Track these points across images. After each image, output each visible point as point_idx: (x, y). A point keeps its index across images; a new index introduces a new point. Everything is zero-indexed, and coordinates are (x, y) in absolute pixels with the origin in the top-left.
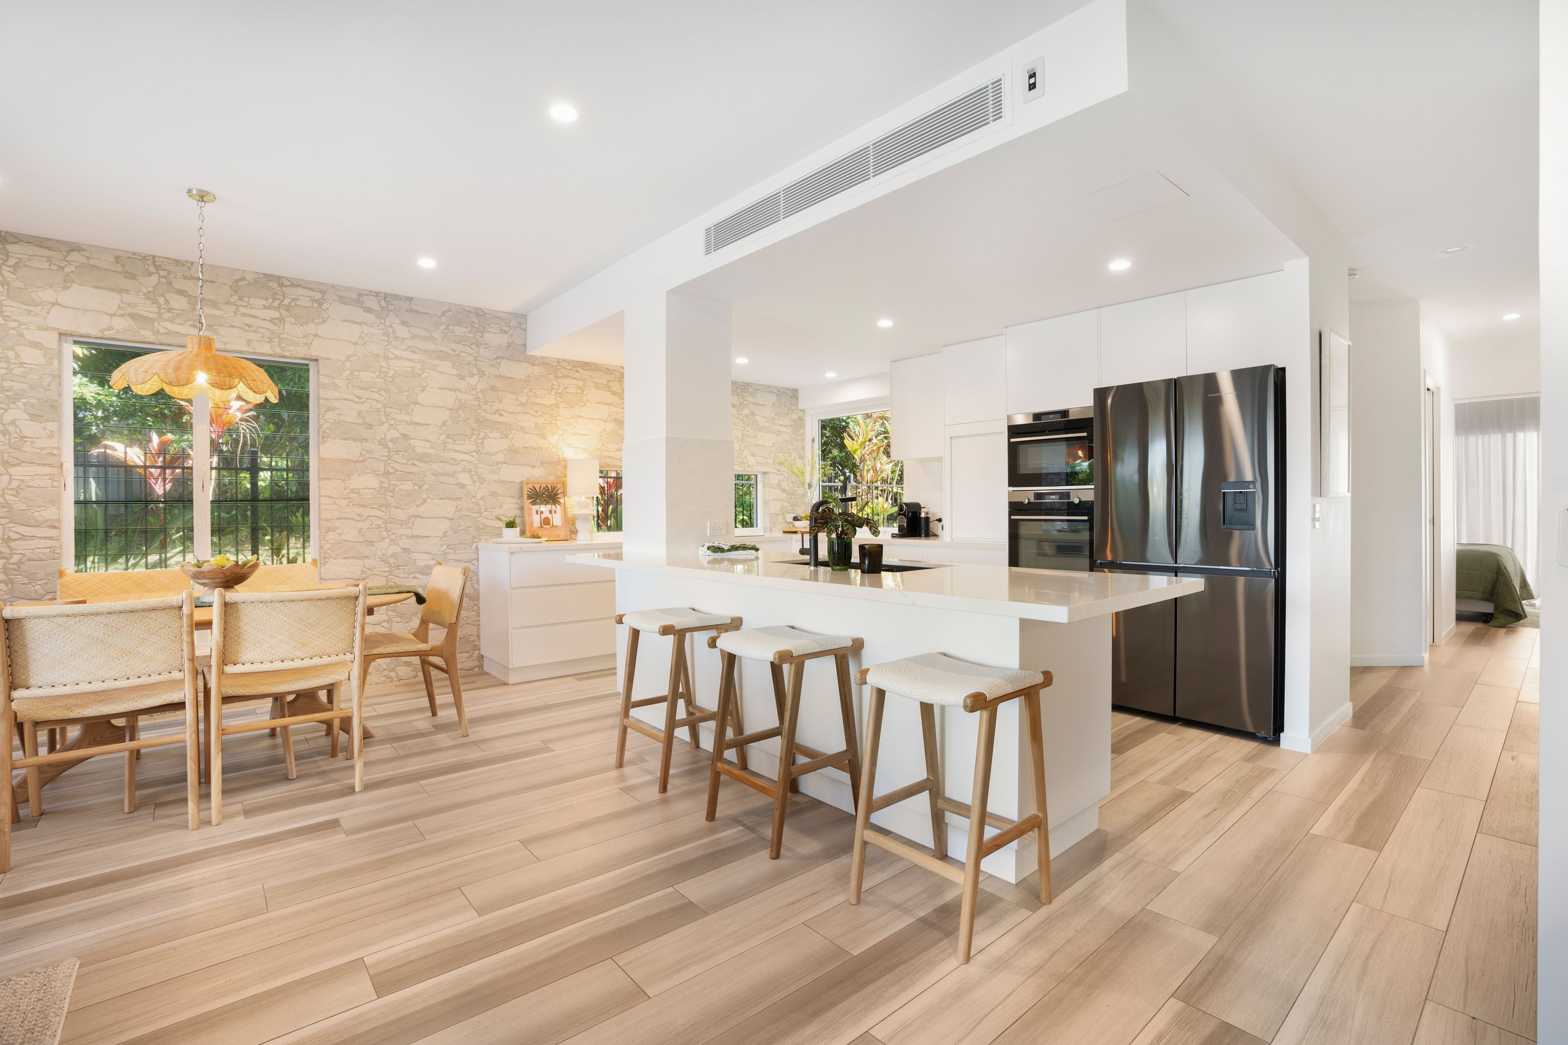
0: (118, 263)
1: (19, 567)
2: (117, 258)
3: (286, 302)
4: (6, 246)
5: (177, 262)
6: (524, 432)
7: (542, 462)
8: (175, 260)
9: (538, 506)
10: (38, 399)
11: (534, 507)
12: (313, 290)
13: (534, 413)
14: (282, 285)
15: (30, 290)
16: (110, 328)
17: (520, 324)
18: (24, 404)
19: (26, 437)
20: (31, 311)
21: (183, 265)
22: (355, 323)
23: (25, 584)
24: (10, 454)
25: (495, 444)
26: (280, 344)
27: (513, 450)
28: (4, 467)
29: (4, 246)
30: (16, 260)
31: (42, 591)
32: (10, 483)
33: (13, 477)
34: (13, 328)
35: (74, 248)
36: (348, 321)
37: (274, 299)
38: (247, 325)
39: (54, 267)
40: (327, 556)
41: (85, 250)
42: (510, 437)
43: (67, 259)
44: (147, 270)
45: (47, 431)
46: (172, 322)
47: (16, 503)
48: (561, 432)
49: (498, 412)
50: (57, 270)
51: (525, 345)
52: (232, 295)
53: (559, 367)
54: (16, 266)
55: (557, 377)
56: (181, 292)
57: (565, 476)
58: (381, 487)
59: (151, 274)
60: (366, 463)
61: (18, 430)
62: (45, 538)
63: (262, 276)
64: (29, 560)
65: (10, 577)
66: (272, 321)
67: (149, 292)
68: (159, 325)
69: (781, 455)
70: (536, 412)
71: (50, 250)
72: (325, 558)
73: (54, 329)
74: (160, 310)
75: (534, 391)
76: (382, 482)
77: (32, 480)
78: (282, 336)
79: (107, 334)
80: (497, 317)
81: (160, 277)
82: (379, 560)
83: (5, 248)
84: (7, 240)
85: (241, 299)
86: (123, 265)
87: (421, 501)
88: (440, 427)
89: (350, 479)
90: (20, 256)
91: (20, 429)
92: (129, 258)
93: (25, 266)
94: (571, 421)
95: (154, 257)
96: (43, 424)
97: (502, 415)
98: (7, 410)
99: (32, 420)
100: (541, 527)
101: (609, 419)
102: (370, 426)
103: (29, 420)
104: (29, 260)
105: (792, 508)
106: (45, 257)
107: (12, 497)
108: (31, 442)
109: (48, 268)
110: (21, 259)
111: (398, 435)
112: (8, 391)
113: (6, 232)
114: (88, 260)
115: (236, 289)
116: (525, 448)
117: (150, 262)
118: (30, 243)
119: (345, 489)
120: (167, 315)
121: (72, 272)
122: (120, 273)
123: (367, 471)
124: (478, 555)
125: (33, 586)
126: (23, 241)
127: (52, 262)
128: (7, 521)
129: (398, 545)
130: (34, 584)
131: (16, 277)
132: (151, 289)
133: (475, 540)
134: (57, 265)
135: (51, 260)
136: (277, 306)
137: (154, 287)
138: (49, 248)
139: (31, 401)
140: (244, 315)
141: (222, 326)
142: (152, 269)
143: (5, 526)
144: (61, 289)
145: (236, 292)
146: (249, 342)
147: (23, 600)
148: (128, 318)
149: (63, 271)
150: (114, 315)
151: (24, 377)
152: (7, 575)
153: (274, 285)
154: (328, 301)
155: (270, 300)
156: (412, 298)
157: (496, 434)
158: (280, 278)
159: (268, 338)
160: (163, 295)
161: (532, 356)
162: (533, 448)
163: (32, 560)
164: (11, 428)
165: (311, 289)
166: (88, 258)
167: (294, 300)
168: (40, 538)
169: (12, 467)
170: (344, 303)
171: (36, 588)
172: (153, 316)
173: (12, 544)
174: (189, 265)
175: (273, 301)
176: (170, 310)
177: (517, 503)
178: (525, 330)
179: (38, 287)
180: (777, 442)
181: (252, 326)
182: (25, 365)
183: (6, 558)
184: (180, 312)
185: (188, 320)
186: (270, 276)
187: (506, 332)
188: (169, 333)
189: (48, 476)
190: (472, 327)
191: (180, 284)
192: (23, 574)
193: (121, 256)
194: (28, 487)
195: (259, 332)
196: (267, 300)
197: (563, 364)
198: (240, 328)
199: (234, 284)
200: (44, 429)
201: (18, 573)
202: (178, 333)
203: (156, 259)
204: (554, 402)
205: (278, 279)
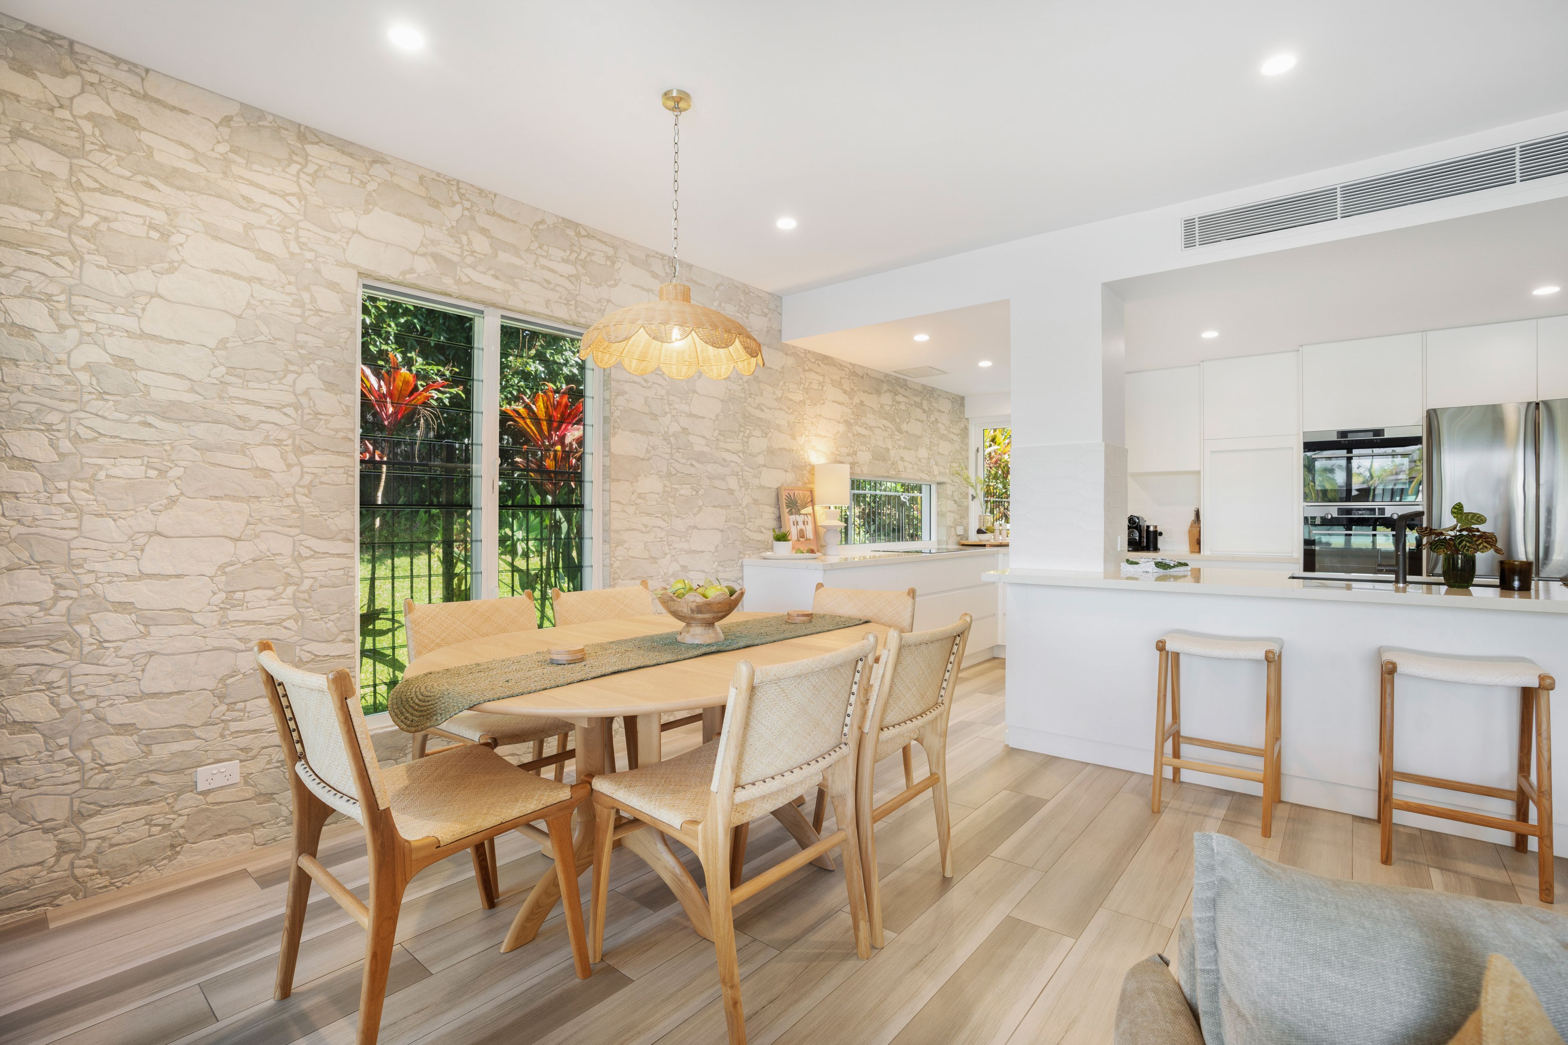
0: (421, 184)
1: (310, 597)
2: (422, 178)
3: (582, 256)
4: (305, 146)
5: (481, 191)
6: (780, 431)
7: (793, 466)
8: (479, 189)
9: (794, 516)
10: (334, 361)
11: (791, 517)
12: (606, 245)
13: (787, 410)
14: (578, 234)
15: (330, 210)
16: (412, 271)
17: (777, 307)
18: (319, 368)
19: (321, 414)
20: (329, 239)
21: (487, 196)
22: (643, 289)
23: (317, 620)
24: (303, 437)
25: (758, 444)
26: (576, 308)
27: (771, 451)
28: (295, 454)
29: (303, 146)
30: (315, 167)
31: (335, 630)
32: (302, 477)
33: (305, 470)
34: (310, 261)
35: (378, 159)
36: (637, 287)
37: (572, 251)
38: (546, 281)
39: (356, 182)
40: (616, 576)
41: (389, 163)
42: (769, 435)
43: (371, 172)
44: (451, 197)
45: (342, 405)
46: (474, 268)
47: (308, 505)
48: (807, 433)
49: (759, 407)
50: (358, 186)
51: (780, 331)
52: (532, 241)
53: (805, 359)
54: (315, 175)
55: (804, 370)
56: (484, 231)
57: (813, 482)
58: (664, 492)
59: (454, 204)
60: (651, 461)
61: (312, 404)
62: (338, 555)
63: (560, 220)
64: (321, 586)
65: (301, 610)
66: (569, 278)
67: (452, 227)
68: (461, 271)
69: (954, 465)
70: (789, 408)
71: (352, 157)
72: (614, 579)
73: (354, 266)
74: (462, 252)
75: (787, 384)
76: (665, 486)
77: (326, 474)
78: (579, 298)
79: (410, 278)
80: (759, 296)
81: (464, 209)
82: (661, 580)
83: (304, 149)
84: (306, 139)
85: (540, 247)
86: (427, 189)
87: (698, 509)
88: (714, 421)
89: (637, 481)
90: (320, 162)
91: (314, 402)
92: (433, 179)
93: (325, 176)
94: (814, 420)
95: (458, 181)
96: (338, 396)
97: (762, 410)
98: (300, 374)
99: (326, 390)
100: (798, 540)
101: (841, 420)
102: (654, 417)
103: (323, 390)
104: (330, 168)
105: (960, 521)
106: (347, 166)
107: (304, 497)
108: (326, 420)
109: (349, 182)
110: (320, 166)
111: (679, 429)
112: (302, 347)
113: (306, 127)
114: (391, 176)
115: (537, 234)
116: (780, 449)
117: (454, 188)
118: (331, 146)
119: (633, 493)
120: (470, 260)
121: (374, 191)
122: (424, 198)
123: (652, 472)
124: (743, 572)
125: (325, 623)
126: (323, 142)
127: (354, 174)
128: (297, 531)
129: (678, 562)
130: (326, 620)
131: (314, 190)
132: (454, 224)
133: (741, 556)
134: (360, 180)
135: (353, 172)
136: (574, 260)
137: (457, 221)
138: (351, 155)
139: (326, 363)
140: (543, 267)
141: (522, 279)
142: (456, 198)
143: (295, 538)
144: (362, 212)
145: (536, 237)
146: (548, 302)
147: (315, 643)
148: (430, 258)
149: (364, 188)
150: (416, 253)
151: (320, 330)
152: (297, 608)
153: (571, 233)
154: (620, 259)
155: (568, 252)
156: (692, 265)
157: (757, 433)
158: (577, 225)
159: (566, 299)
160: (466, 233)
161: (785, 344)
162: (786, 450)
163: (325, 587)
164: (304, 400)
165: (605, 243)
166: (392, 174)
167: (589, 254)
168: (333, 555)
169: (304, 455)
170: (633, 264)
171: (328, 625)
172: (455, 259)
173: (303, 564)
174: (493, 197)
175: (571, 254)
176: (473, 252)
177: (774, 513)
178: (780, 314)
179: (338, 207)
180: (951, 451)
181: (551, 283)
182: (321, 313)
183: (296, 584)
184: (483, 257)
185: (491, 269)
186: (569, 221)
187: (766, 315)
188: (471, 283)
189: (343, 469)
190: (740, 306)
191: (483, 220)
192: (315, 606)
193: (425, 177)
194: (321, 483)
195: (557, 291)
196: (565, 251)
197: (809, 355)
198: (539, 283)
199: (535, 228)
200: (340, 403)
201: (309, 605)
202: (480, 283)
203: (461, 185)
204: (802, 398)
205: (575, 225)
